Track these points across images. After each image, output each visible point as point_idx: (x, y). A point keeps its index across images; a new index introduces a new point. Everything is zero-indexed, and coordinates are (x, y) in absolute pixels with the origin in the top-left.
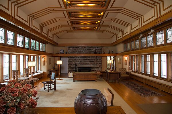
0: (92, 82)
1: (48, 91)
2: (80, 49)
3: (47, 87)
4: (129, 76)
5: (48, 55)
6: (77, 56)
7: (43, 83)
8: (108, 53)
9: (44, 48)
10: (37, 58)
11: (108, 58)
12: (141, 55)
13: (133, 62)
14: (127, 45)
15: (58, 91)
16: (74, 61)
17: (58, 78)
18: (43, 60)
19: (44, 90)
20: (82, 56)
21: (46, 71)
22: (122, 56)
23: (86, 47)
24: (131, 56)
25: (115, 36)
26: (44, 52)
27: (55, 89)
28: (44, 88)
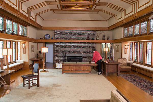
0: (85, 75)
1: (29, 88)
2: (70, 33)
3: (28, 82)
4: (130, 67)
5: (30, 40)
6: (66, 43)
7: (22, 77)
8: (103, 39)
9: (25, 31)
10: (15, 44)
11: (103, 45)
12: (147, 42)
13: (135, 50)
14: (128, 29)
15: (42, 87)
16: (62, 48)
17: (43, 70)
18: (24, 47)
19: (24, 86)
20: (72, 43)
21: (27, 60)
22: (121, 42)
23: (77, 32)
24: (133, 43)
25: (114, 18)
26: (24, 36)
27: (38, 85)
28: (24, 84)
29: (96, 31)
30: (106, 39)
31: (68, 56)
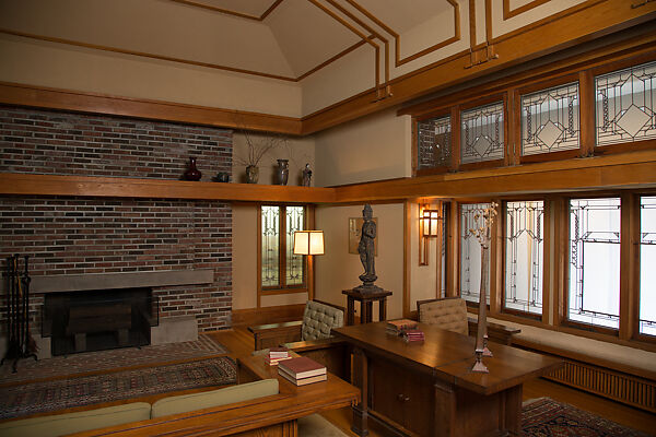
2: (62, 135)
6: (29, 199)
20: (81, 201)
23: (115, 127)
24: (448, 205)
29: (236, 131)
30: (292, 180)
31: (48, 295)
